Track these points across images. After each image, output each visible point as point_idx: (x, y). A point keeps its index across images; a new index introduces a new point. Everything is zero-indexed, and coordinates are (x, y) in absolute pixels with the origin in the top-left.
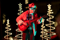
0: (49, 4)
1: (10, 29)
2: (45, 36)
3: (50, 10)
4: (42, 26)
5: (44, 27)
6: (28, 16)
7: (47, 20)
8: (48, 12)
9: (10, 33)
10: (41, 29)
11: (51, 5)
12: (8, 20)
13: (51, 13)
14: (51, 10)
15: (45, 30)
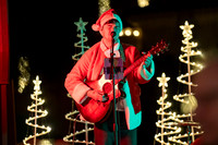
0: (187, 23)
1: (45, 113)
2: (170, 139)
3: (190, 41)
4: (160, 101)
5: (169, 105)
6: (109, 65)
7: (179, 79)
8: (182, 49)
9: (43, 127)
10: (158, 112)
11: (192, 26)
12: (37, 78)
13: (193, 53)
14: (195, 45)
15: (173, 116)
